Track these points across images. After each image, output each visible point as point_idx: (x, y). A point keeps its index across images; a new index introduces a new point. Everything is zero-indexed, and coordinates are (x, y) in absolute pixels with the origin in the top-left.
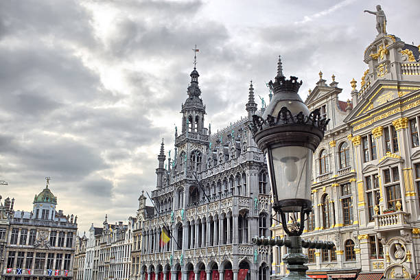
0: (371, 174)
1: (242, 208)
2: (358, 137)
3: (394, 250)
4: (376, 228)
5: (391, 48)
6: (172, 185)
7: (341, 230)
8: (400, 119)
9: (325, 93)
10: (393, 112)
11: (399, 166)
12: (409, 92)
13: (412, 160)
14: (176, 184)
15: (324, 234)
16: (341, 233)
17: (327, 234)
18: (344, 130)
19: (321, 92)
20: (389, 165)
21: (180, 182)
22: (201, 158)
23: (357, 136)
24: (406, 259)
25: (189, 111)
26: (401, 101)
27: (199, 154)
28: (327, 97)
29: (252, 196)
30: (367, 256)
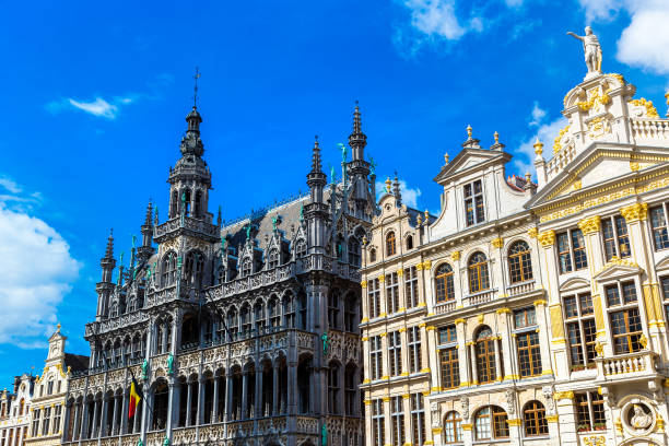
0: (576, 292)
1: (303, 351)
2: (550, 232)
3: (630, 413)
4: (601, 378)
5: (615, 94)
6: (146, 311)
7: (518, 384)
8: (636, 206)
9: (481, 160)
10: (621, 194)
11: (637, 279)
12: (654, 164)
13: (656, 271)
14: (156, 308)
15: (481, 393)
16: (517, 390)
17: (489, 392)
18: (522, 222)
19: (471, 158)
20: (618, 278)
21: (167, 305)
22: (203, 264)
23: (548, 231)
24: (656, 428)
25: (184, 182)
26: (638, 176)
27: (200, 258)
28: (485, 168)
29: (318, 331)
30: (572, 427)
